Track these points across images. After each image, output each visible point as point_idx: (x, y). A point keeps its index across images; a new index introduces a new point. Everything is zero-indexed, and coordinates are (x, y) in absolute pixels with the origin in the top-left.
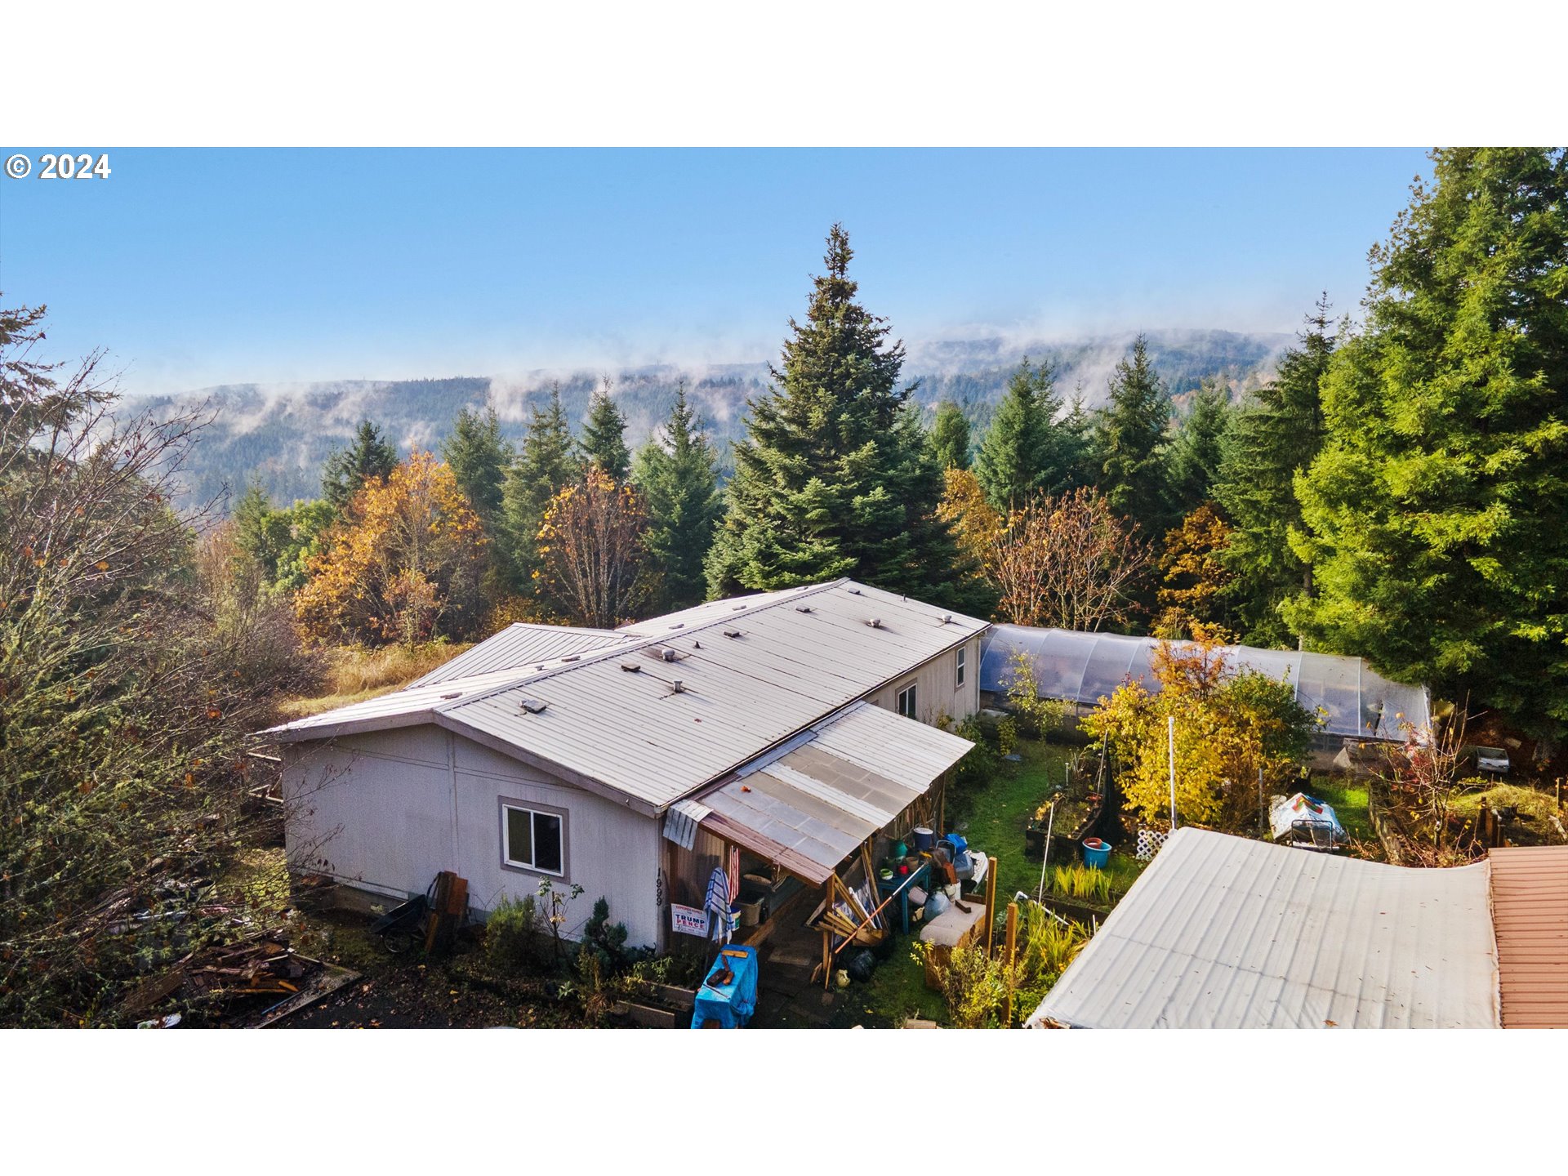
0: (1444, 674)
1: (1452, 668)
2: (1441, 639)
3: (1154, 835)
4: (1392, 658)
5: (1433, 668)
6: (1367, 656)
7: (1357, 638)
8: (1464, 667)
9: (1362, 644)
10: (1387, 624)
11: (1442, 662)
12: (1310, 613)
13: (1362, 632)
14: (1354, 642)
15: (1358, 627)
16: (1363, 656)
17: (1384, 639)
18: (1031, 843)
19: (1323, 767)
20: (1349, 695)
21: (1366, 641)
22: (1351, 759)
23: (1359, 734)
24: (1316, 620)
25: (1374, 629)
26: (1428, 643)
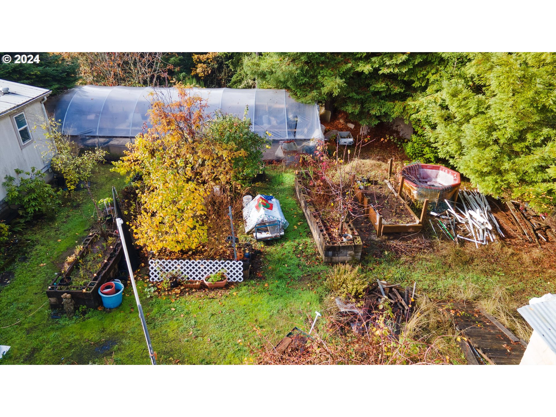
0: (326, 97)
1: (330, 94)
2: (323, 76)
3: (161, 262)
4: (300, 89)
5: (320, 93)
6: (287, 88)
7: (282, 80)
8: (336, 93)
9: (285, 82)
10: (297, 69)
11: (325, 90)
12: (258, 65)
13: (284, 76)
14: (280, 81)
15: (282, 73)
16: (286, 88)
17: (296, 80)
18: (53, 300)
19: (270, 158)
20: (280, 111)
21: (287, 81)
22: (284, 152)
23: (287, 138)
24: (261, 69)
25: (291, 73)
26: (317, 79)
